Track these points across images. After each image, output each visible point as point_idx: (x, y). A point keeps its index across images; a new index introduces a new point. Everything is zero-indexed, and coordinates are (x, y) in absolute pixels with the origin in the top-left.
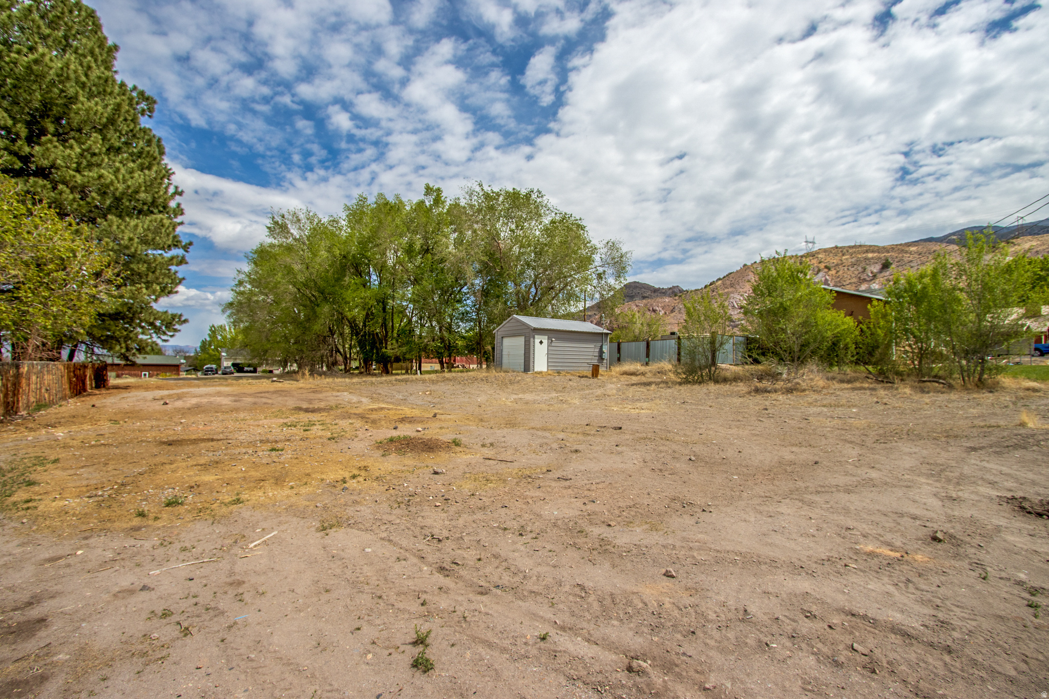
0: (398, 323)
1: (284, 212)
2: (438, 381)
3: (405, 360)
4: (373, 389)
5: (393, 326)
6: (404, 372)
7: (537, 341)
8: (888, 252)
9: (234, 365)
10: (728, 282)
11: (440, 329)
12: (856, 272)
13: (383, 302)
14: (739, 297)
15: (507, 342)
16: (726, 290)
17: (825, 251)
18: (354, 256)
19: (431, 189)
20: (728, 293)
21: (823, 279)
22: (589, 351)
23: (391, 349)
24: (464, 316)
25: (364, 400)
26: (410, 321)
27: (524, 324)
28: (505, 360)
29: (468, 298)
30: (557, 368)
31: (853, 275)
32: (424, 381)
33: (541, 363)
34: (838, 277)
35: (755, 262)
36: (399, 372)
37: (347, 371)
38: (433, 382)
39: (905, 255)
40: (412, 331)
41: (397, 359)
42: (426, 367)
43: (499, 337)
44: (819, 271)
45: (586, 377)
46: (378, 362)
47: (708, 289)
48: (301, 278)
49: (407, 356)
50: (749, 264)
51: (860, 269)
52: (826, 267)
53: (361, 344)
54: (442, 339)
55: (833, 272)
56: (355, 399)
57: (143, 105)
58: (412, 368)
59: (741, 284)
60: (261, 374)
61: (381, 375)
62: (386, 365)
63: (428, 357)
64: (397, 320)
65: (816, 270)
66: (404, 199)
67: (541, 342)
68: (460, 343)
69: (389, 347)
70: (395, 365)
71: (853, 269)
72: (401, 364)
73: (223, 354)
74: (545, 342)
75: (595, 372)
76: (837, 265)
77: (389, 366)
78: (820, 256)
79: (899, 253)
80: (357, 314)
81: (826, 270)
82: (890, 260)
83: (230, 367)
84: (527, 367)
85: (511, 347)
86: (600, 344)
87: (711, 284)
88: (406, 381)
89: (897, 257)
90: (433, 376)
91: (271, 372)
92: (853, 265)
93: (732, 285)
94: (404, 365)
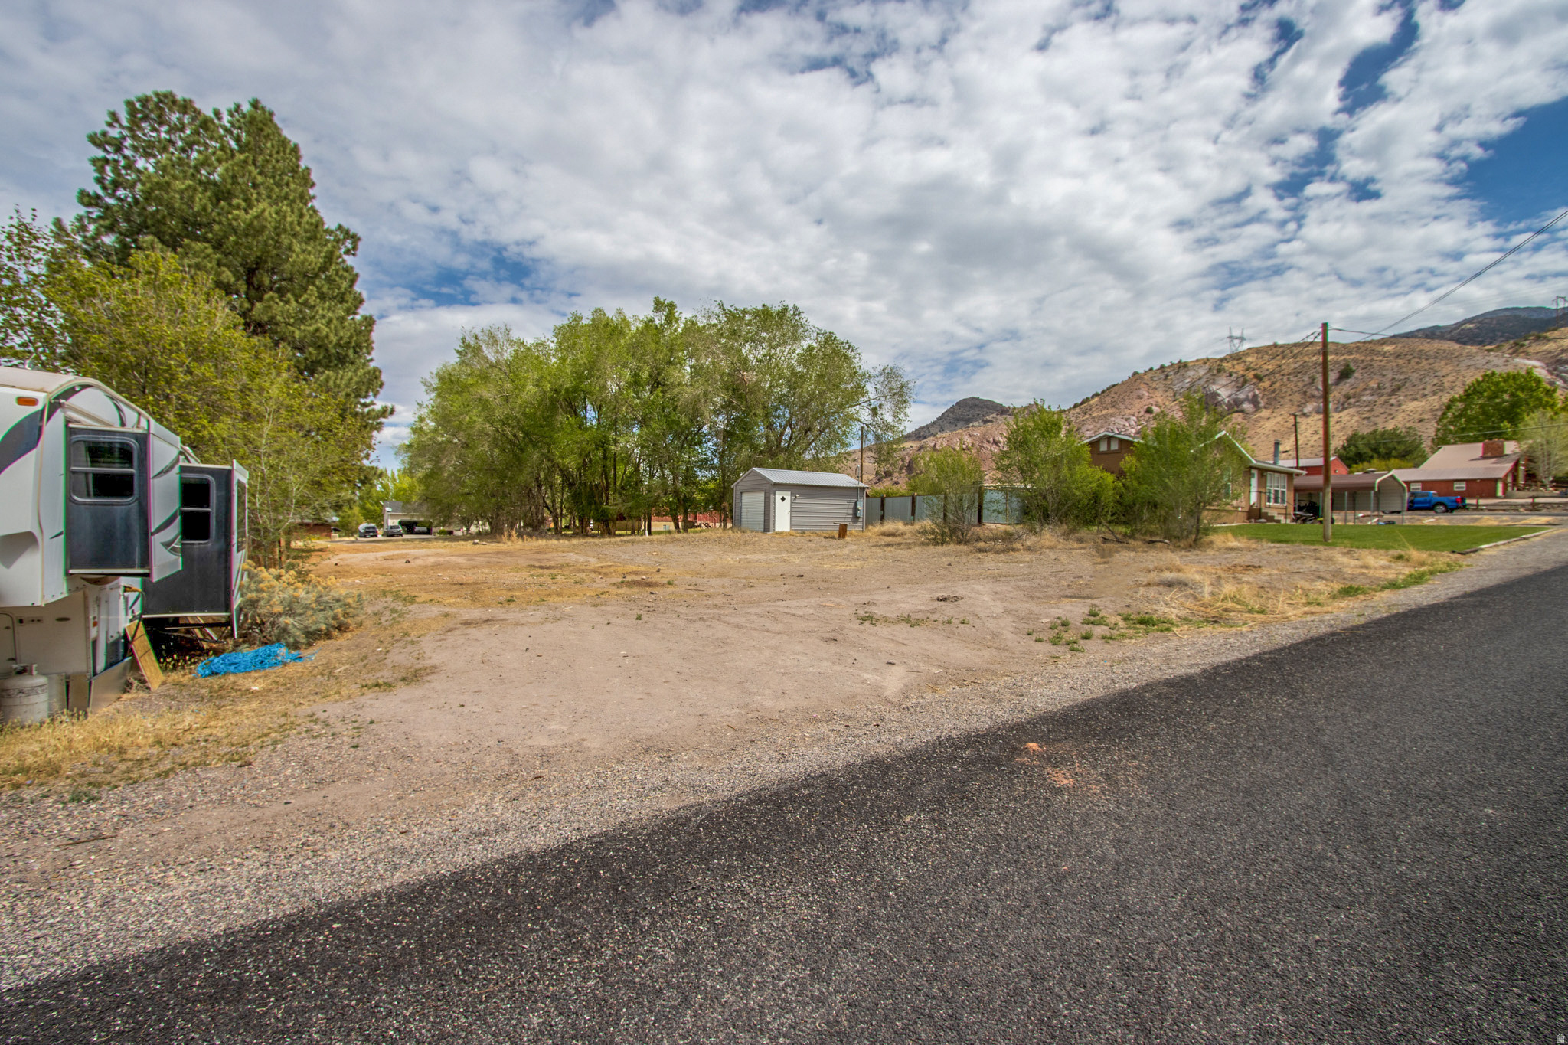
0: (622, 470)
1: (477, 331)
2: (666, 542)
3: (630, 517)
4: (599, 550)
5: (615, 475)
6: (629, 532)
7: (778, 497)
8: (1350, 353)
9: (401, 523)
10: (1108, 400)
11: (675, 479)
12: (1300, 384)
13: (602, 444)
14: (1122, 422)
15: (747, 498)
16: (1104, 412)
17: (1258, 351)
18: (567, 390)
19: (662, 304)
20: (1106, 417)
21: (1250, 394)
22: (841, 509)
23: (614, 503)
24: (704, 464)
25: (592, 560)
26: (637, 467)
27: (764, 478)
28: (744, 520)
29: (709, 440)
30: (800, 529)
31: (1296, 389)
32: (651, 542)
33: (782, 521)
34: (1273, 392)
35: (1151, 369)
36: (624, 532)
37: (558, 532)
38: (661, 543)
39: (1375, 358)
40: (640, 482)
41: (621, 517)
42: (657, 526)
43: (738, 492)
44: (1245, 382)
45: (833, 538)
46: (597, 520)
47: (1078, 410)
48: (499, 413)
49: (634, 513)
50: (1141, 371)
51: (1306, 379)
52: (1256, 376)
53: (576, 498)
54: (676, 493)
55: (1266, 384)
56: (582, 559)
57: (349, 244)
58: (639, 528)
59: (1127, 402)
60: (438, 536)
61: (602, 536)
62: (608, 525)
63: (658, 514)
64: (620, 468)
65: (1241, 380)
66: (629, 315)
67: (783, 499)
68: (698, 497)
69: (611, 501)
70: (618, 523)
71: (1295, 379)
72: (624, 522)
73: (388, 509)
74: (788, 498)
75: (843, 531)
76: (1273, 373)
77: (611, 525)
78: (1249, 359)
79: (1366, 356)
80: (572, 463)
81: (1255, 380)
82: (1352, 366)
83: (397, 527)
84: (767, 526)
85: (750, 503)
86: (854, 500)
87: (1083, 402)
88: (633, 542)
89: (1363, 361)
90: (662, 537)
91: (451, 533)
92: (1296, 373)
93: (1113, 405)
94: (630, 523)
